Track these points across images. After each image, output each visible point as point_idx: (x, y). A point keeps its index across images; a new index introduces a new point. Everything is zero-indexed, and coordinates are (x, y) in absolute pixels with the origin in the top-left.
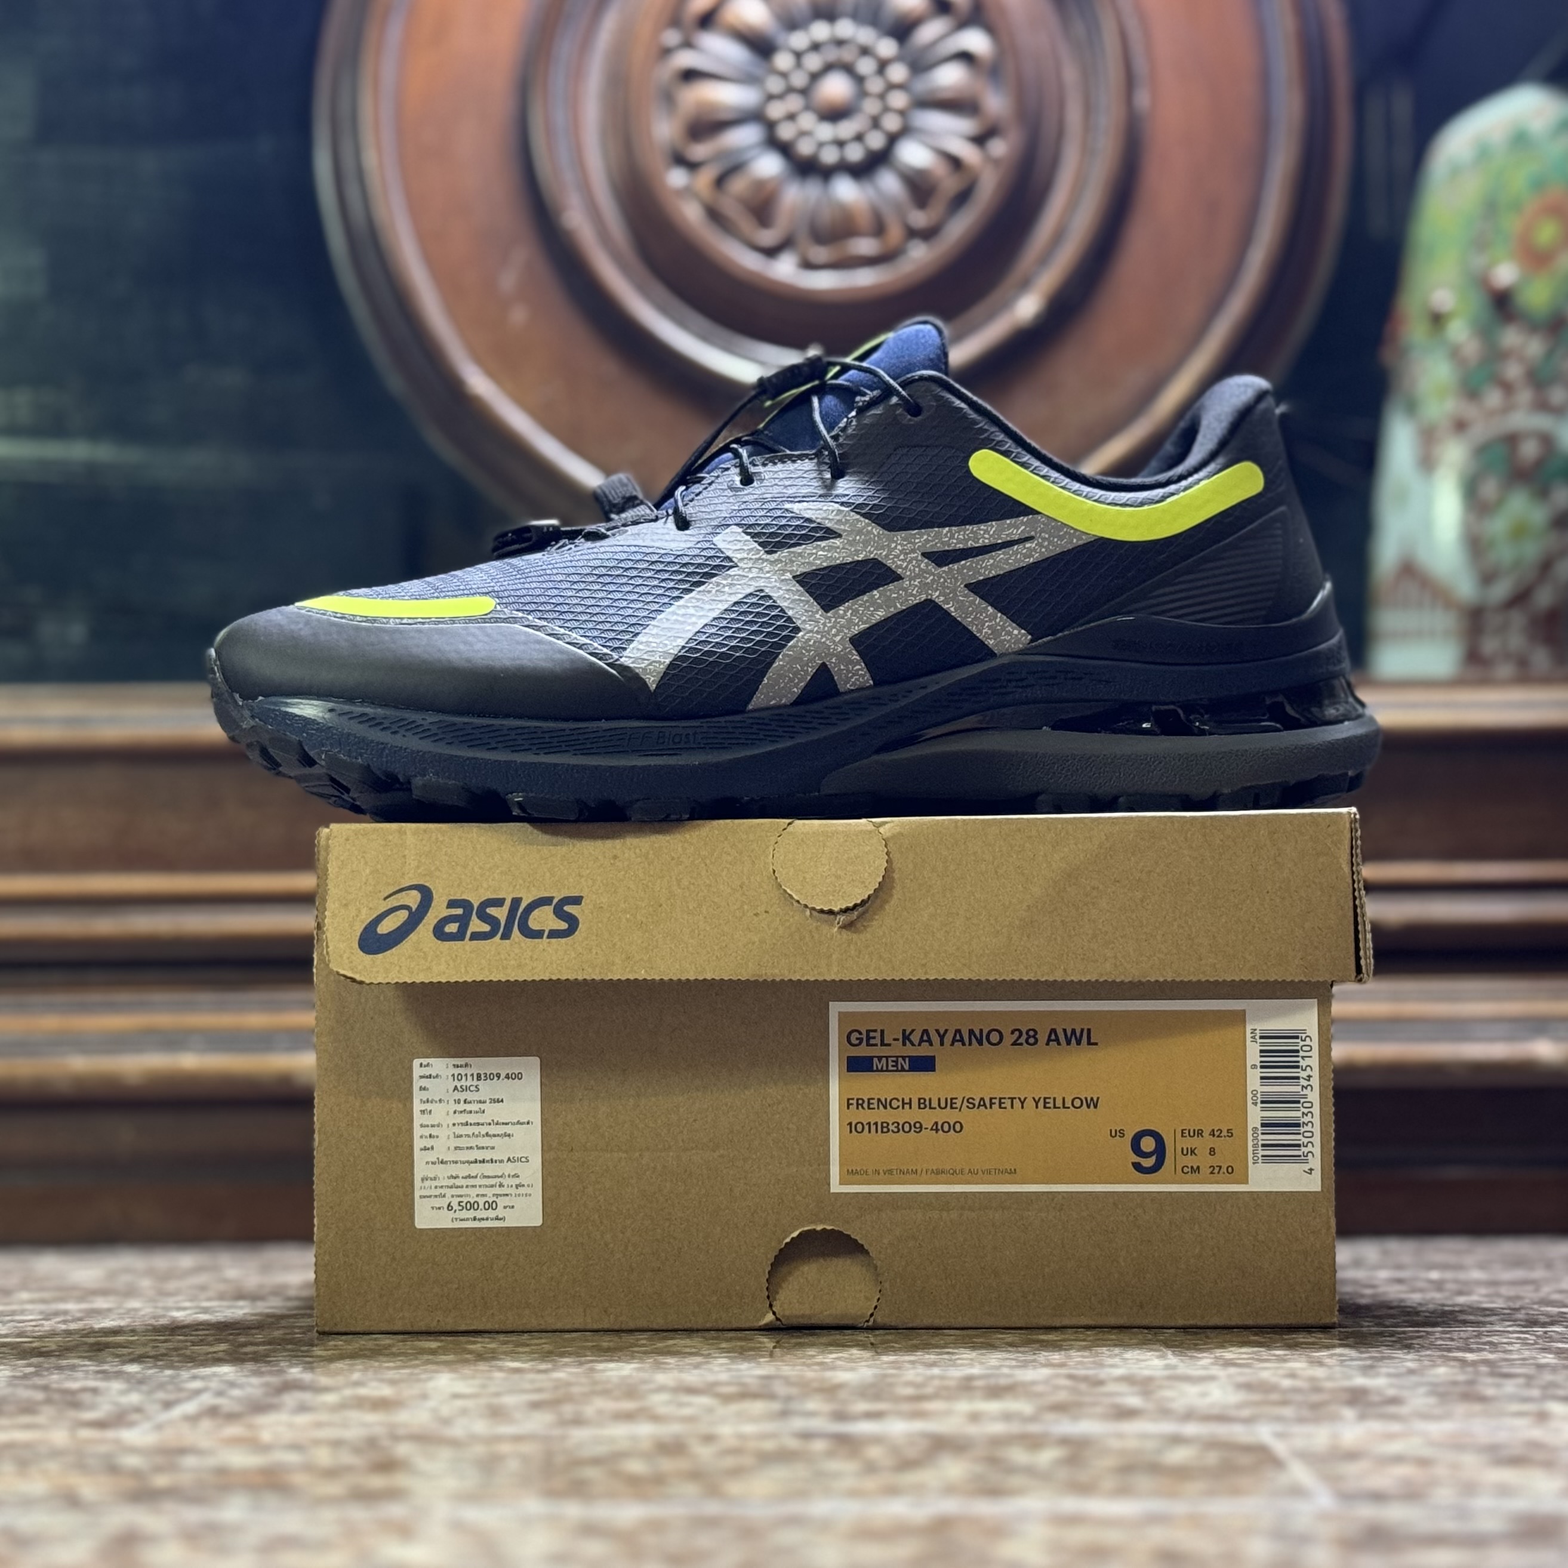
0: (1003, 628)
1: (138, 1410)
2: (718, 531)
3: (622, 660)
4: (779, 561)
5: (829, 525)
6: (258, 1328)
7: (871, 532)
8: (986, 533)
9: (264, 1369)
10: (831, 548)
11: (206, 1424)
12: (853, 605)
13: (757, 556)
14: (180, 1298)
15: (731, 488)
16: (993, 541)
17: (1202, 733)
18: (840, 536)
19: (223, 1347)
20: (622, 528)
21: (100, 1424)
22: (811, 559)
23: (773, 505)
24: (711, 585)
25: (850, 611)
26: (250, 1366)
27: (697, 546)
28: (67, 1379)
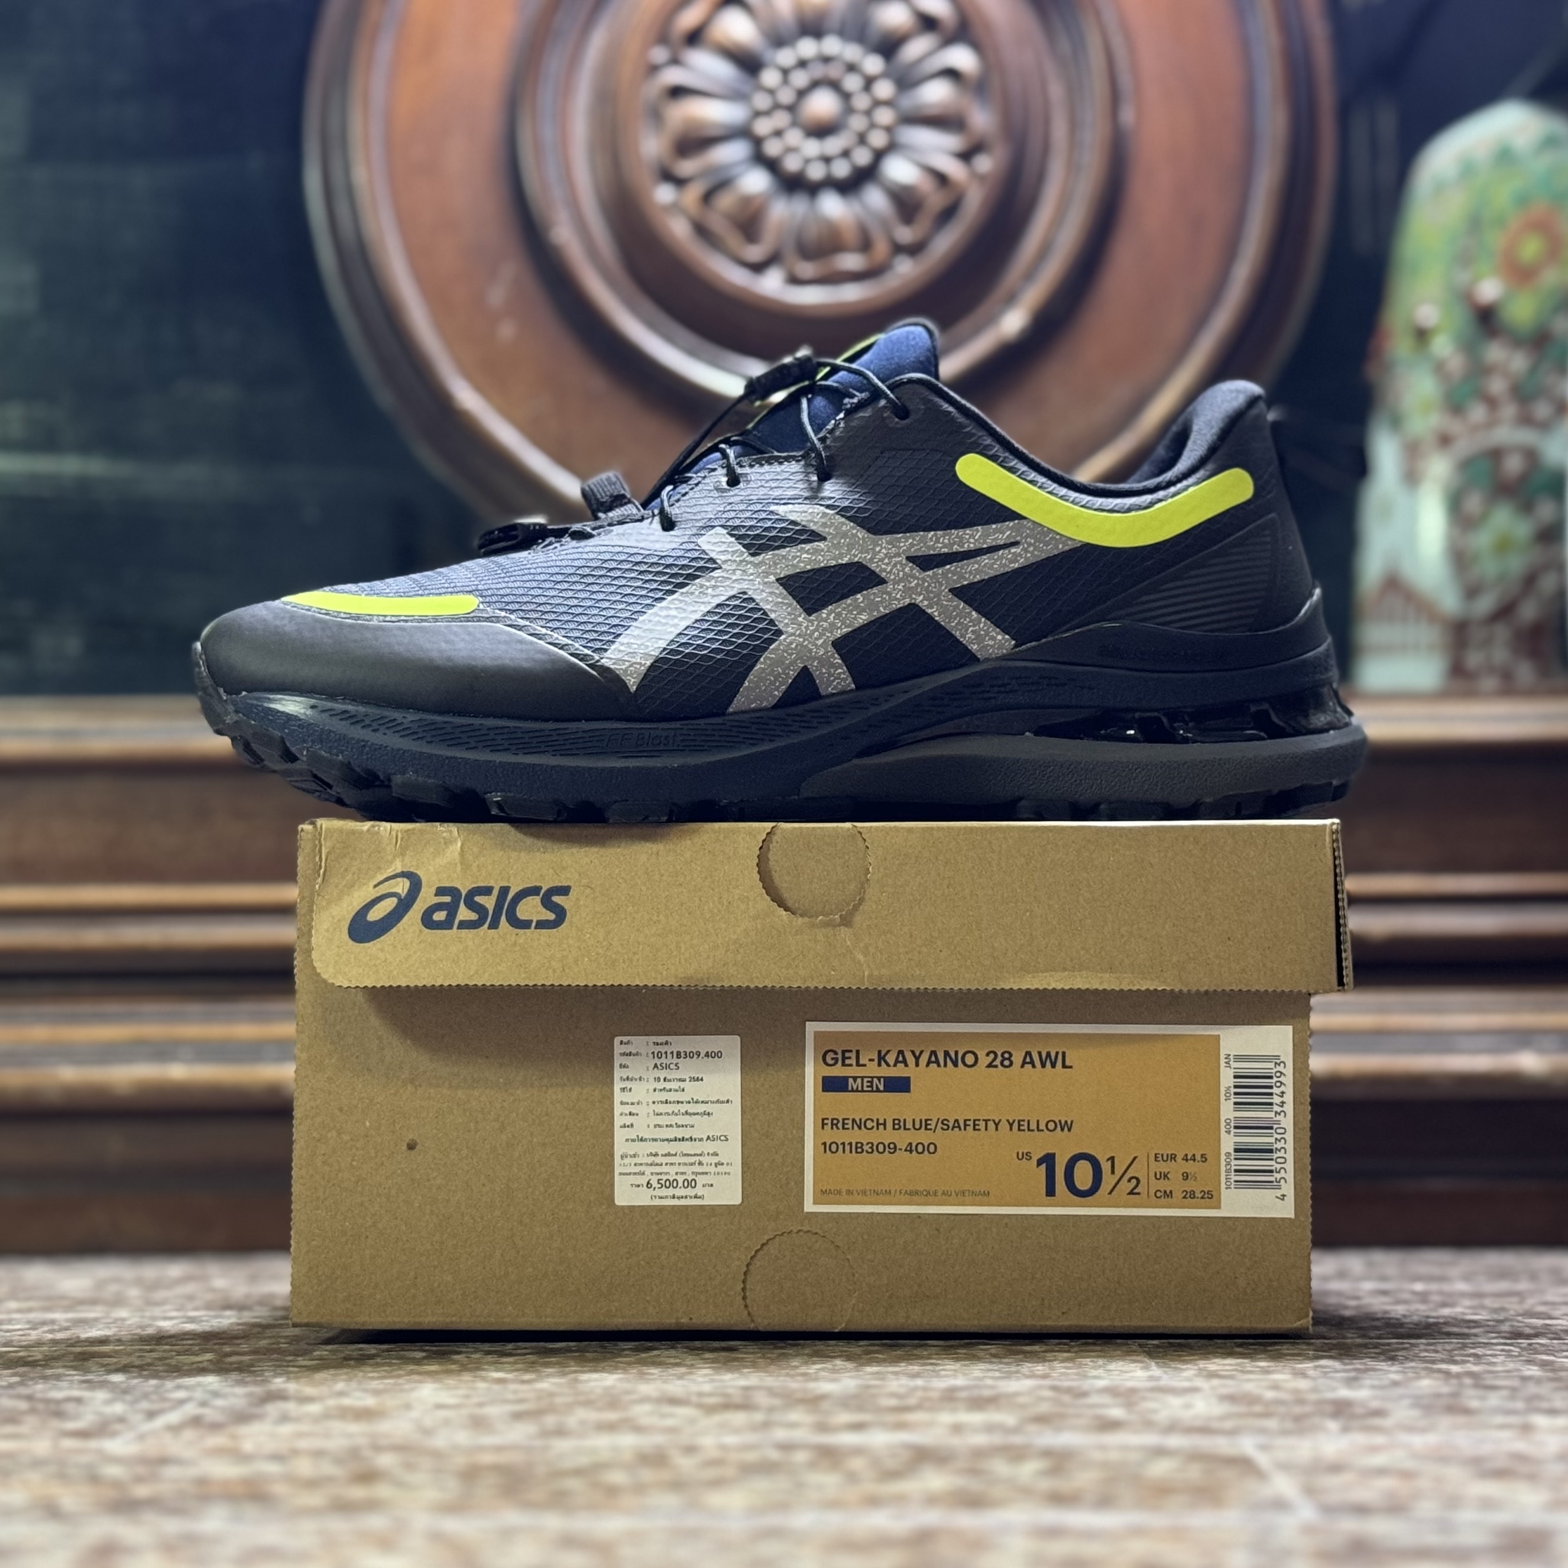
0: (987, 633)
1: (121, 1420)
2: (703, 532)
3: (603, 661)
4: (762, 563)
5: (812, 527)
6: (243, 1338)
7: (856, 535)
8: (971, 537)
9: (248, 1379)
10: (816, 551)
11: (189, 1434)
12: (836, 609)
13: (741, 558)
14: (168, 1307)
15: (717, 489)
16: (978, 546)
17: (1185, 740)
18: (824, 539)
19: (209, 1356)
20: (608, 528)
21: (83, 1434)
22: (795, 562)
23: (759, 507)
24: (694, 587)
25: (833, 615)
26: (234, 1376)
27: (681, 547)
28: (50, 1389)
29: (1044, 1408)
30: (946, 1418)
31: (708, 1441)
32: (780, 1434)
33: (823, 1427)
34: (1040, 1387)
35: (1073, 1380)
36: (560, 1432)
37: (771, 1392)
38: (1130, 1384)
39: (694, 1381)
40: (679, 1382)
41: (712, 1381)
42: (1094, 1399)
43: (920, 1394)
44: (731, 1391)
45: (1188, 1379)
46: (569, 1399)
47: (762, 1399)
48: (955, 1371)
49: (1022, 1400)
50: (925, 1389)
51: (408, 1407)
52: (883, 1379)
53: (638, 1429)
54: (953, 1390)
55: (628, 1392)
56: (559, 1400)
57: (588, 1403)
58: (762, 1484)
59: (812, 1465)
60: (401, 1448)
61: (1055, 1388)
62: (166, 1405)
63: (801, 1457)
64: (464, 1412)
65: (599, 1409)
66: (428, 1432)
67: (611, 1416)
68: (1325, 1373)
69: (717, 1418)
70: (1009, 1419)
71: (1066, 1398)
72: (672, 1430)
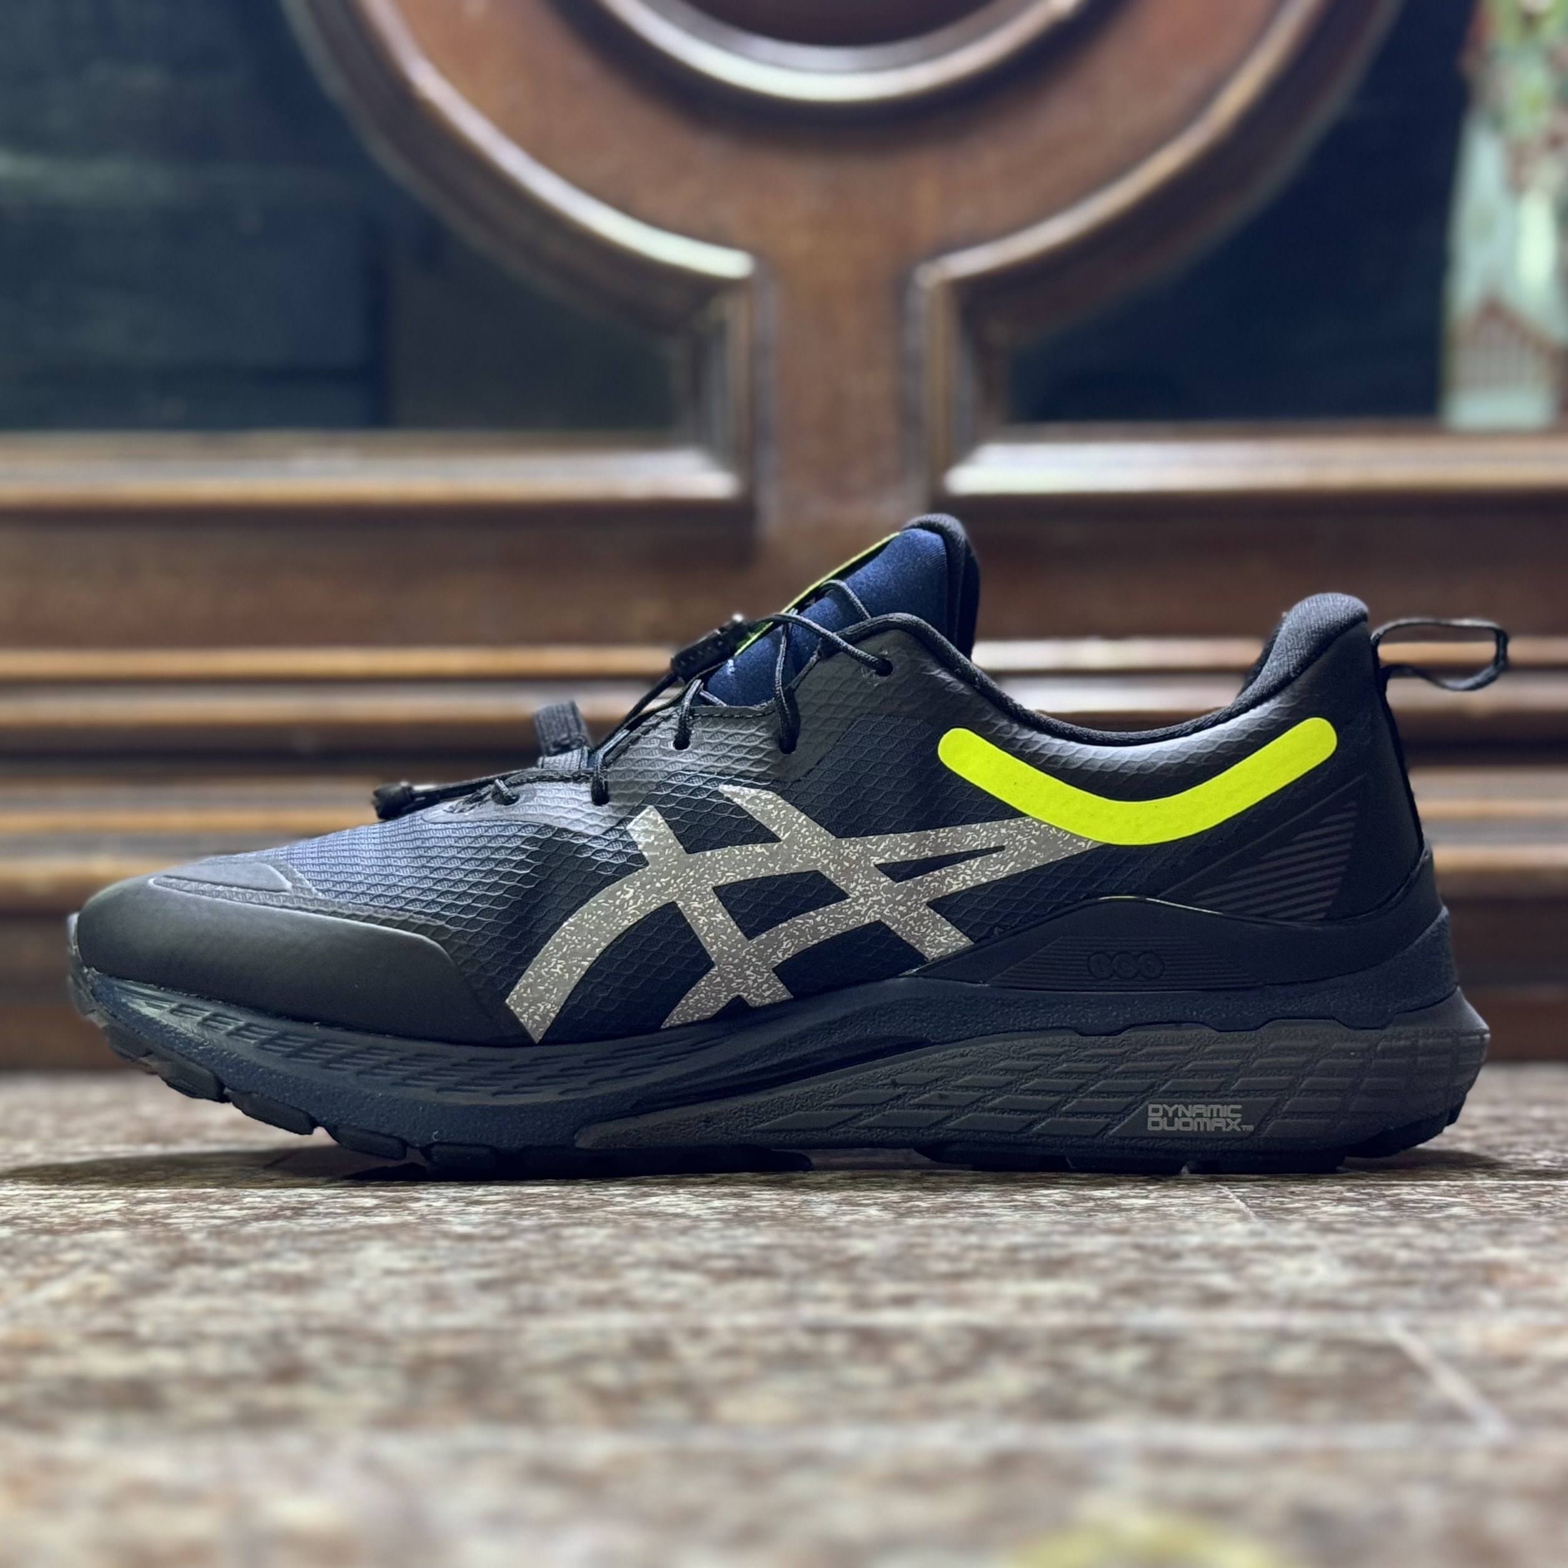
29: (1130, 1274)
30: (1012, 1288)
31: (718, 1322)
32: (809, 1312)
33: (861, 1303)
34: (1121, 1246)
35: (1157, 1236)
36: (536, 1309)
37: (795, 1253)
38: (1229, 1241)
39: (700, 1238)
40: (683, 1240)
41: (723, 1237)
42: (1190, 1262)
43: (974, 1255)
44: (744, 1251)
45: (1298, 1234)
46: (548, 1263)
47: (784, 1262)
48: (1015, 1223)
49: (1102, 1263)
50: (981, 1248)
51: (350, 1273)
52: (927, 1235)
53: (632, 1305)
54: (1014, 1249)
55: (620, 1253)
56: (535, 1264)
57: (571, 1268)
58: (788, 1384)
59: (852, 1357)
60: (337, 1331)
61: (1138, 1247)
62: (54, 1270)
63: (836, 1344)
64: (420, 1279)
65: (584, 1277)
66: (371, 1308)
67: (601, 1286)
68: (1463, 1226)
69: (730, 1289)
70: (1086, 1288)
71: (1155, 1261)
72: (674, 1307)
